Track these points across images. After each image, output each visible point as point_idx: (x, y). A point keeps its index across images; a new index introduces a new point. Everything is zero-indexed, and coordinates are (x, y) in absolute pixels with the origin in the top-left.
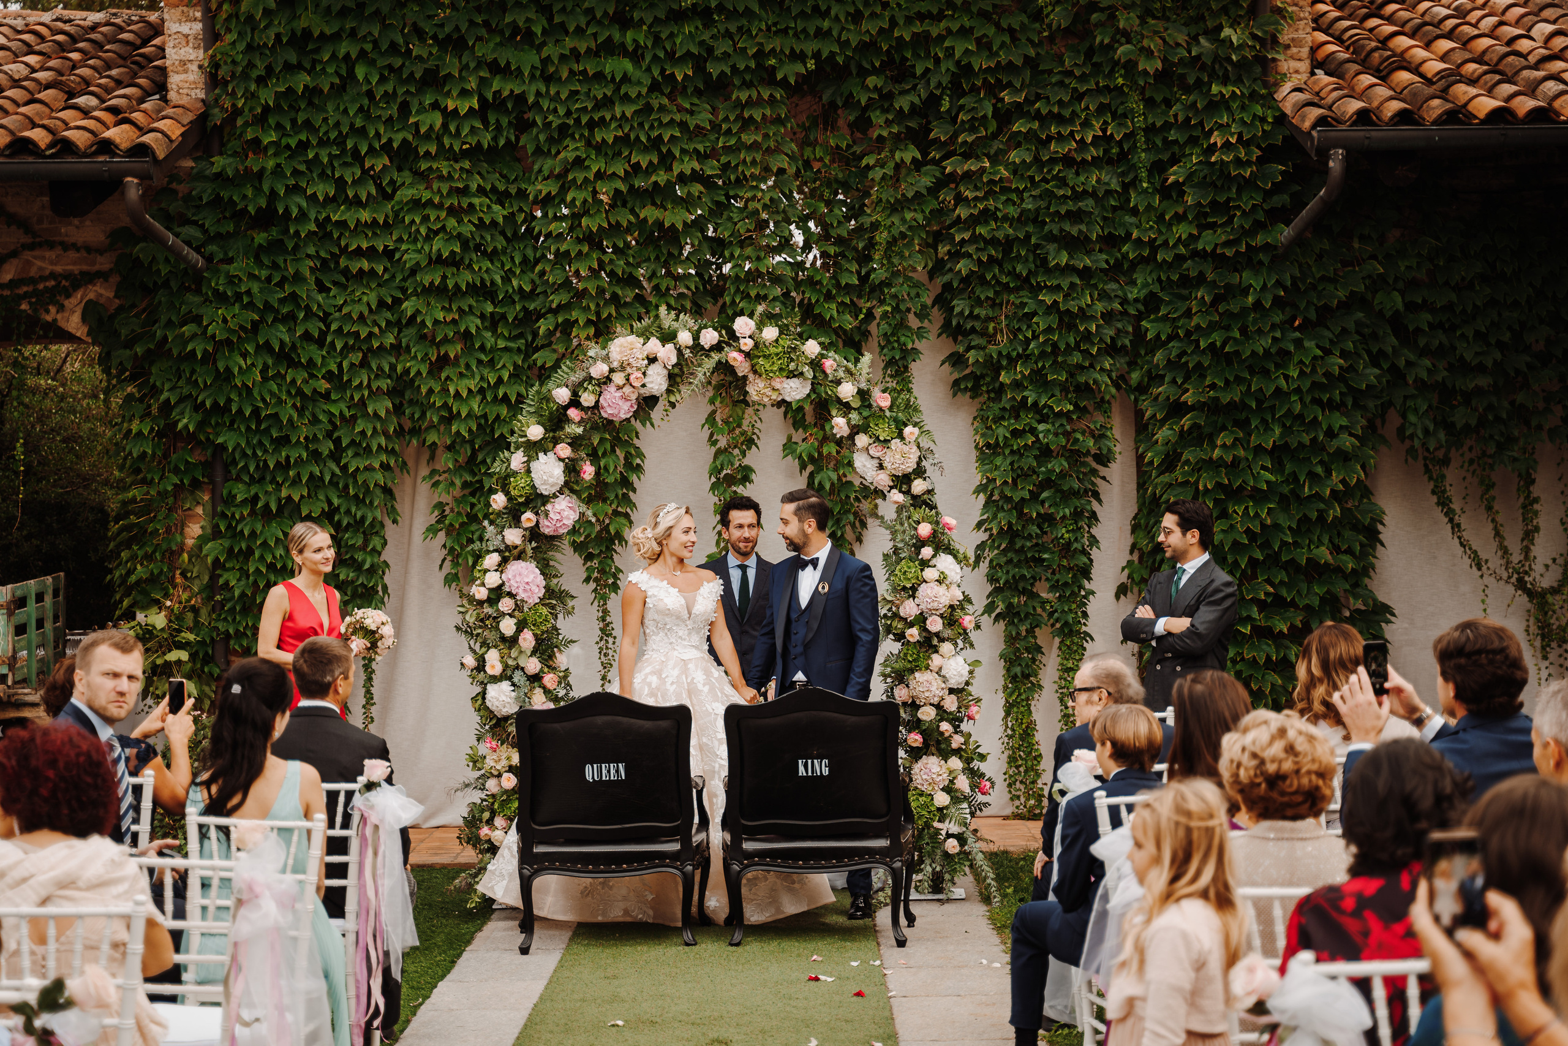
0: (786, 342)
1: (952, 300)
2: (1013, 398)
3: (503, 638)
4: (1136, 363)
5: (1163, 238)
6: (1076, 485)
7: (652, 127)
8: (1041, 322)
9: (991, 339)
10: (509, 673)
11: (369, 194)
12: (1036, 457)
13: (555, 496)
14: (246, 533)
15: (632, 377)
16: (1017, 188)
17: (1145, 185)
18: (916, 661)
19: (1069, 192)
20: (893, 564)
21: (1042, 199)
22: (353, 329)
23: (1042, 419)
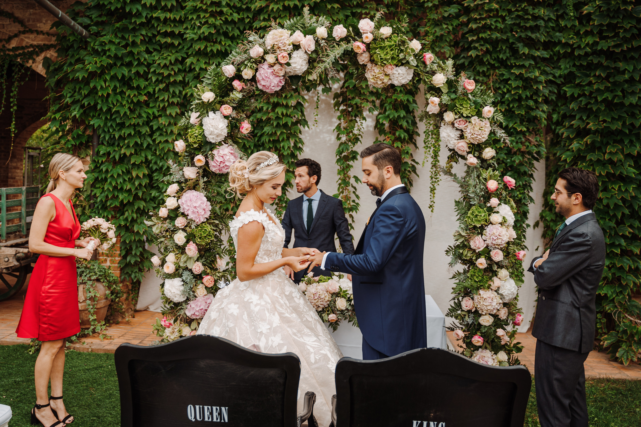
0: (397, 38)
3: (177, 247)
4: (556, 110)
5: (578, 44)
8: (512, 84)
10: (180, 272)
12: (506, 154)
13: (220, 144)
14: (104, 170)
15: (279, 56)
16: (502, 15)
17: (572, 14)
18: (480, 281)
19: (530, 17)
20: (463, 209)
21: (516, 20)
22: (161, 72)
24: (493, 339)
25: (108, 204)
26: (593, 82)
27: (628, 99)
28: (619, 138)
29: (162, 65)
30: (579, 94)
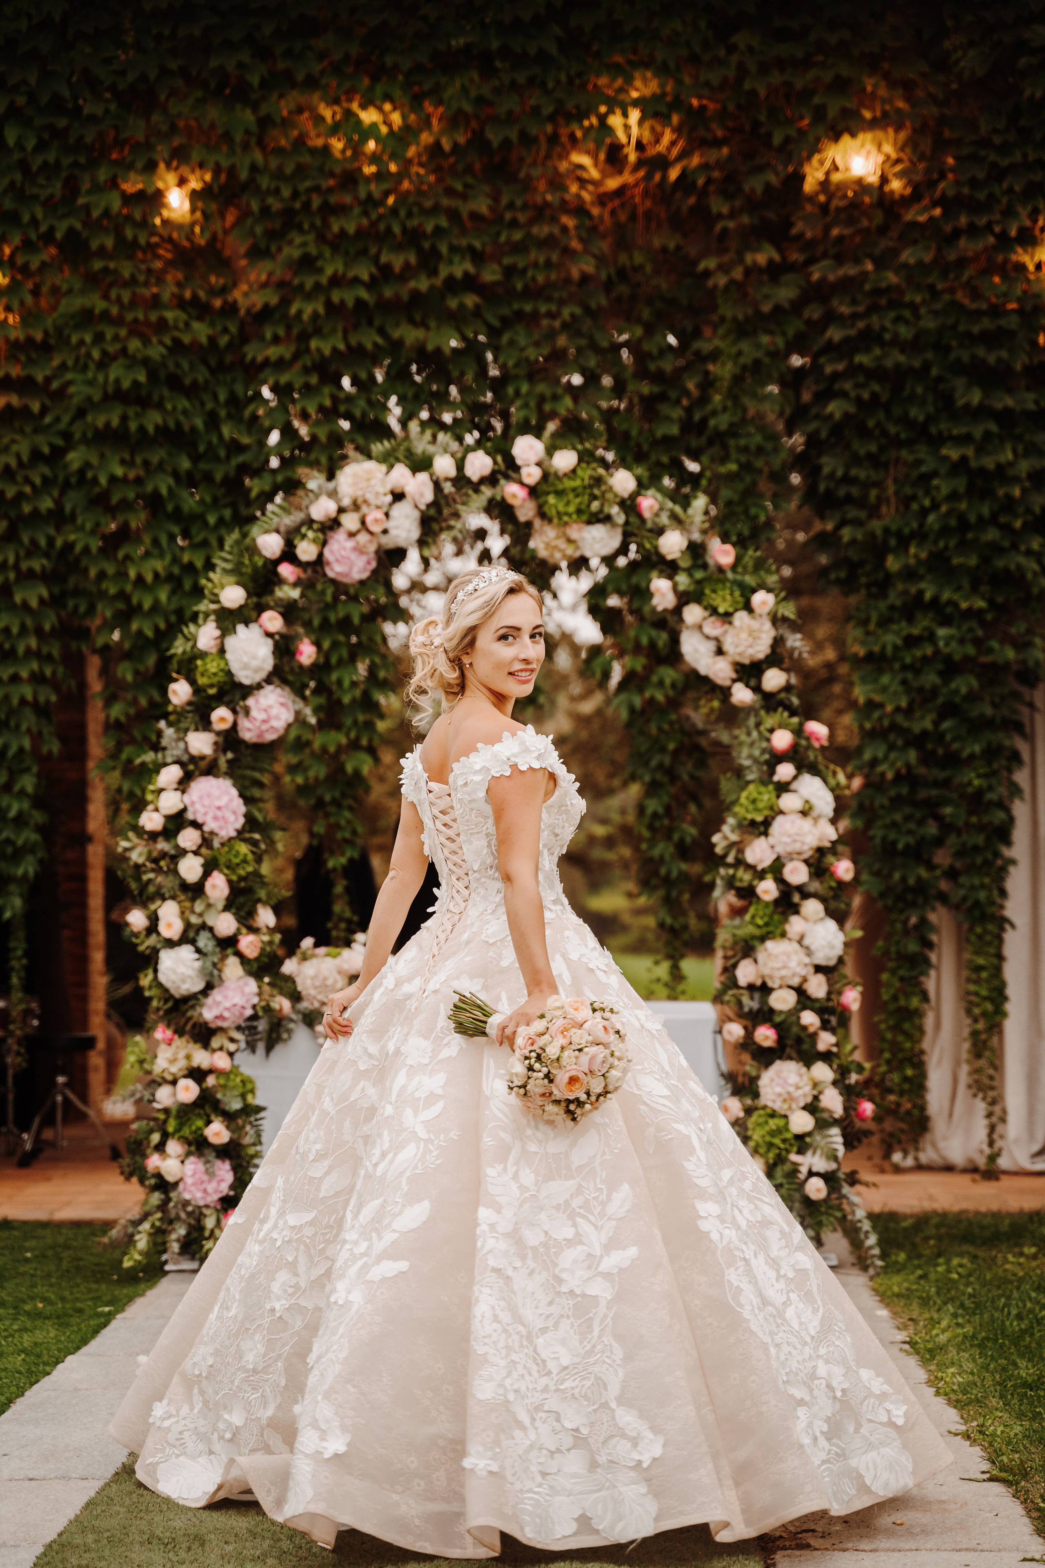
0: (585, 474)
1: (819, 456)
2: (906, 592)
3: (185, 886)
6: (989, 711)
7: (410, 215)
8: (943, 486)
9: (874, 512)
10: (191, 934)
13: (259, 687)
15: (369, 520)
18: (767, 924)
23: (946, 621)
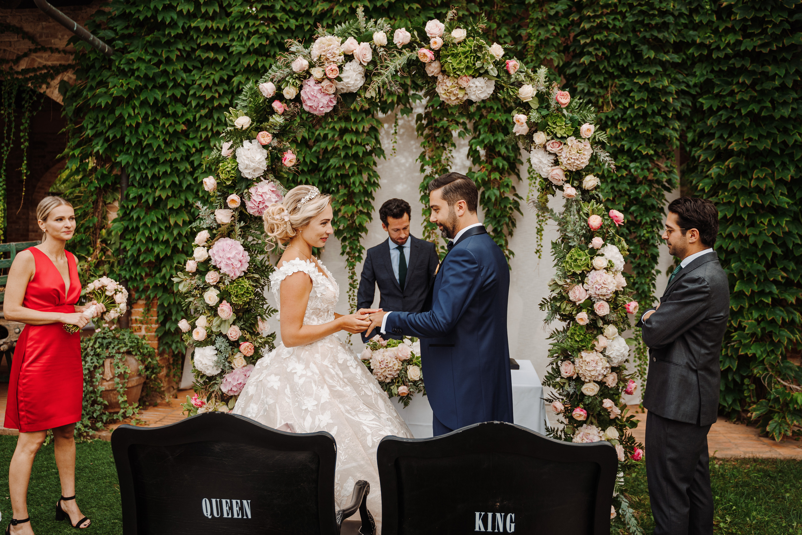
0: (472, 43)
1: (575, 84)
2: (615, 146)
3: (208, 308)
4: (691, 128)
5: (716, 44)
8: (635, 96)
9: (601, 108)
10: (213, 339)
11: (215, 11)
12: (628, 184)
13: (258, 180)
14: (135, 217)
15: (327, 69)
16: (621, 11)
17: (708, 7)
18: (582, 341)
19: (656, 13)
20: (561, 252)
21: (639, 16)
22: (203, 94)
23: (634, 160)
24: (599, 412)
25: (141, 259)
26: (736, 91)
27: (779, 110)
28: (768, 160)
29: (203, 86)
30: (718, 106)
